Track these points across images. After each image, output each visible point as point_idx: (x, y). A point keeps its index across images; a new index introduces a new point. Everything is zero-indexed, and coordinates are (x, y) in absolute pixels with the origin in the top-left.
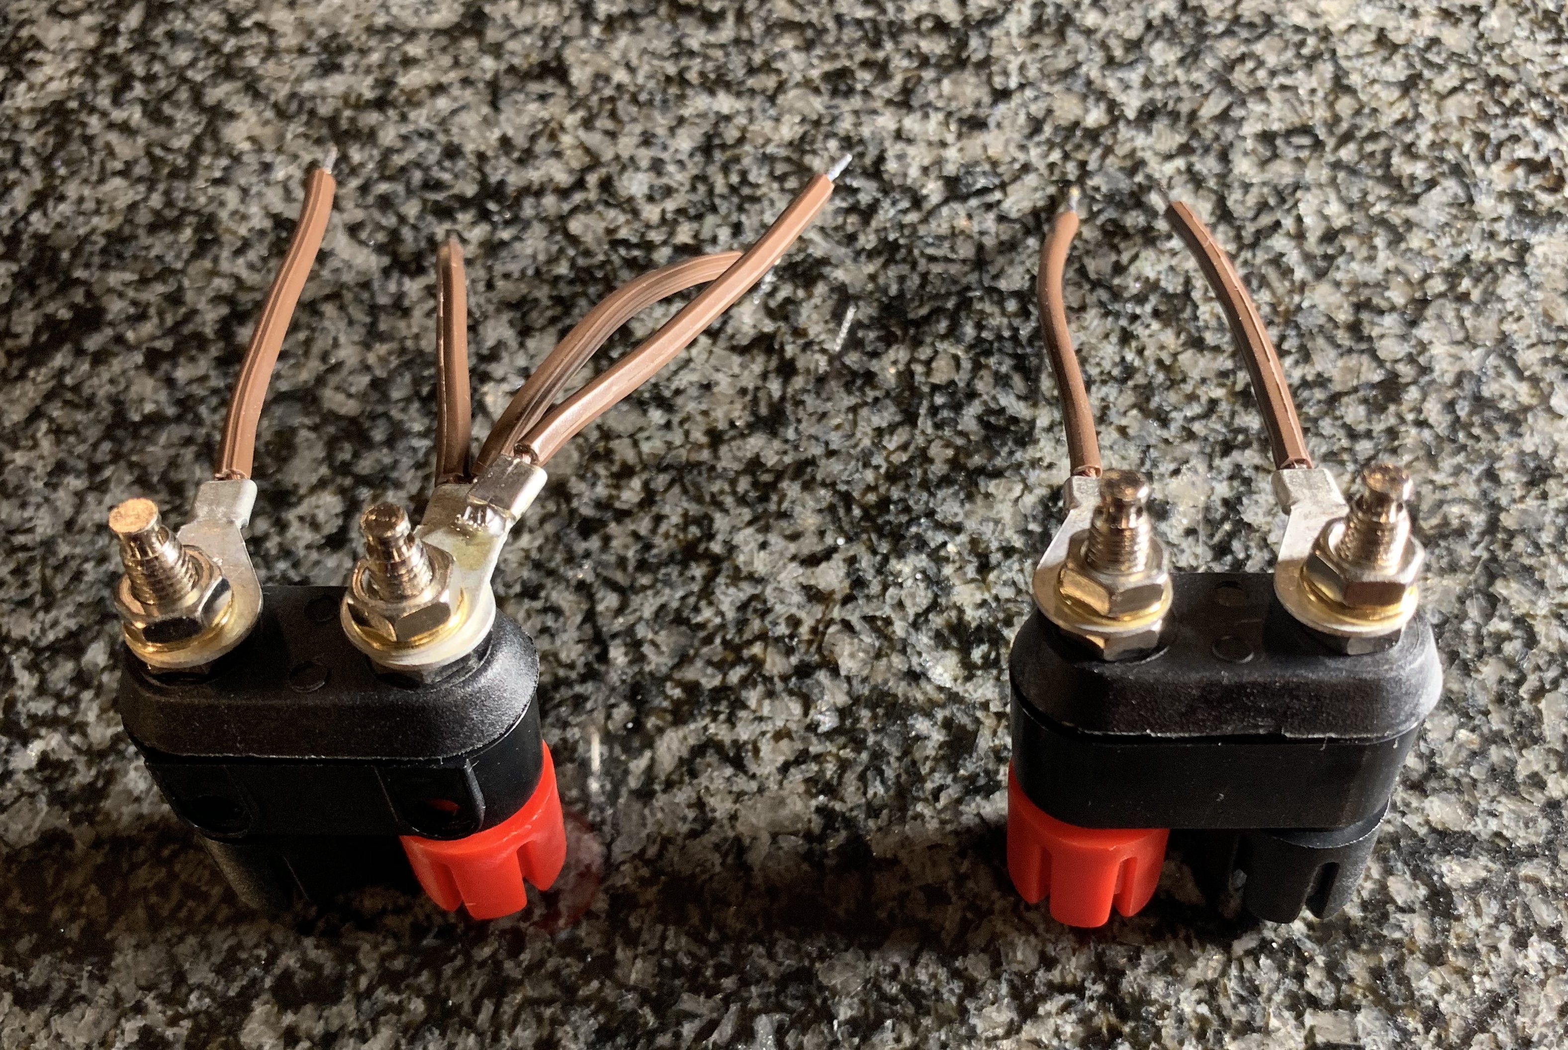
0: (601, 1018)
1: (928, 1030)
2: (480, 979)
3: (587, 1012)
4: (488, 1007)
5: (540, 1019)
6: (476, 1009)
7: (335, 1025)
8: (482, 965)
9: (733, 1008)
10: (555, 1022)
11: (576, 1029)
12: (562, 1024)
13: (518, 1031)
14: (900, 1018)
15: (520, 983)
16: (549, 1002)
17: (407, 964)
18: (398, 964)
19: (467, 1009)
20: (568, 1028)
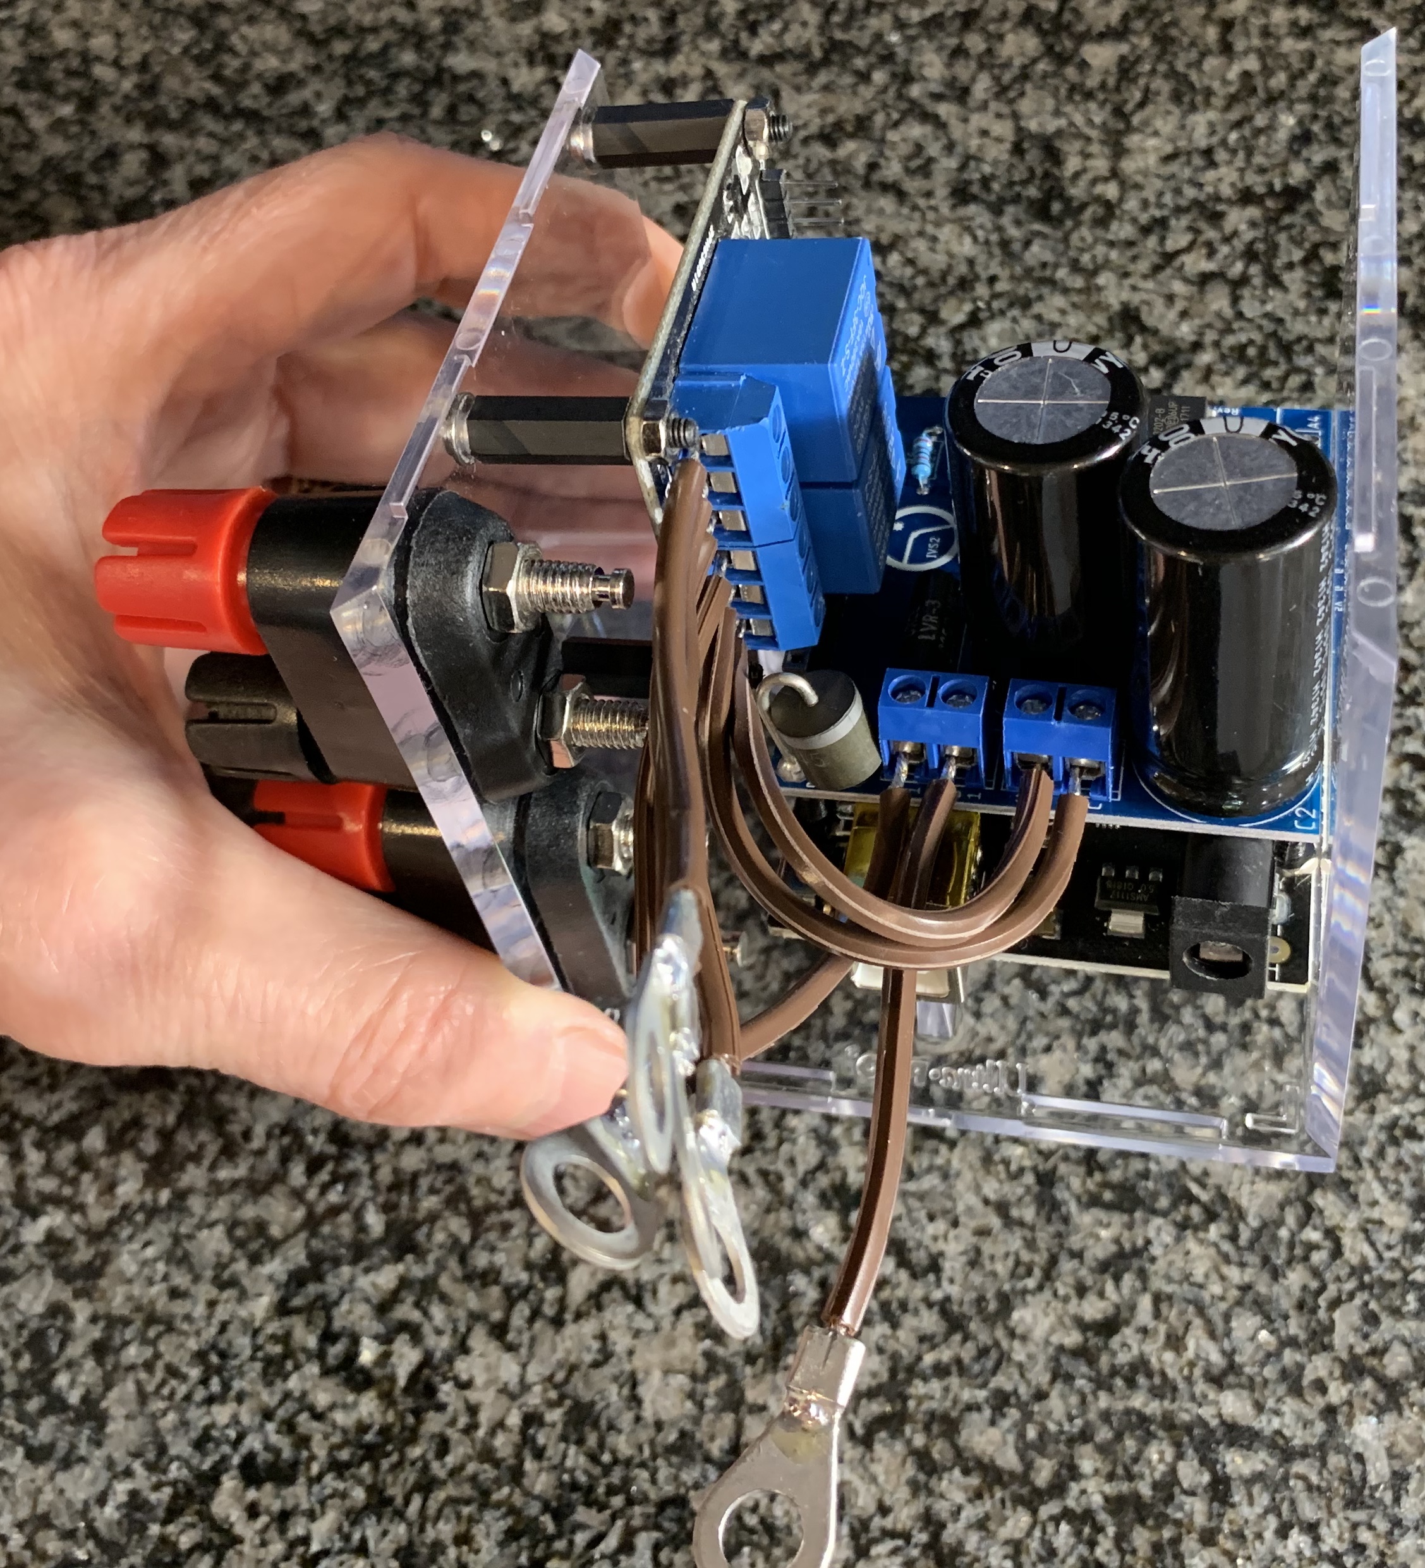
0: (510, 1521)
1: (778, 1560)
2: (410, 1476)
3: (498, 1514)
4: (416, 1501)
5: (459, 1517)
6: (407, 1501)
7: (290, 1504)
8: (413, 1463)
9: (620, 1523)
10: (471, 1520)
11: (488, 1527)
12: (478, 1522)
13: (441, 1525)
14: (756, 1546)
15: (444, 1483)
16: (468, 1502)
17: (353, 1455)
18: (344, 1455)
19: (399, 1501)
20: (482, 1526)
